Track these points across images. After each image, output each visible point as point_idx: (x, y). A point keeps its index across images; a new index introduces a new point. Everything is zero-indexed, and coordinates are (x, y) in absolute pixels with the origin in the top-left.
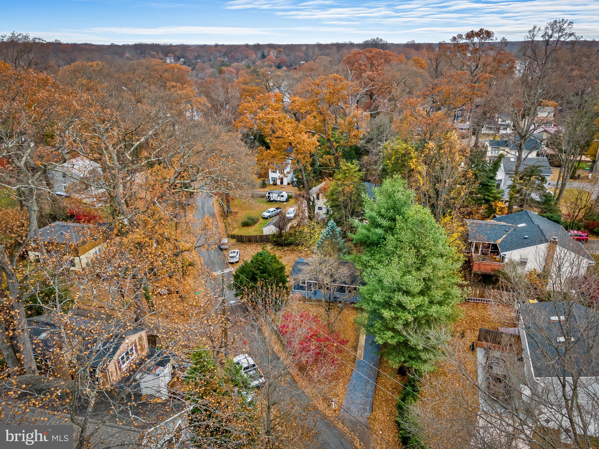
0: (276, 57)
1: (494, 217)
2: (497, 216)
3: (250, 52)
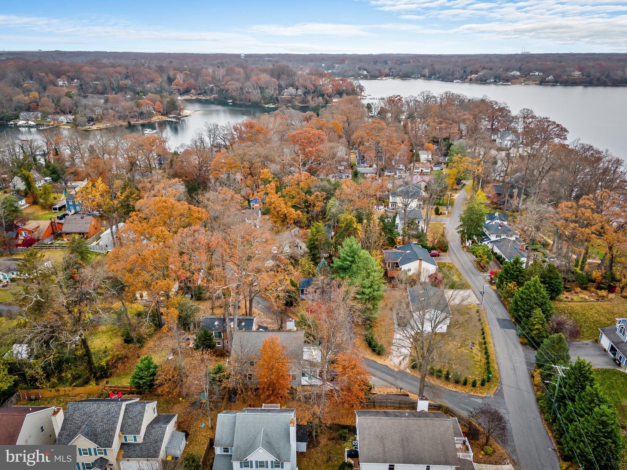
0: (184, 81)
1: (396, 247)
2: (398, 247)
3: (155, 75)
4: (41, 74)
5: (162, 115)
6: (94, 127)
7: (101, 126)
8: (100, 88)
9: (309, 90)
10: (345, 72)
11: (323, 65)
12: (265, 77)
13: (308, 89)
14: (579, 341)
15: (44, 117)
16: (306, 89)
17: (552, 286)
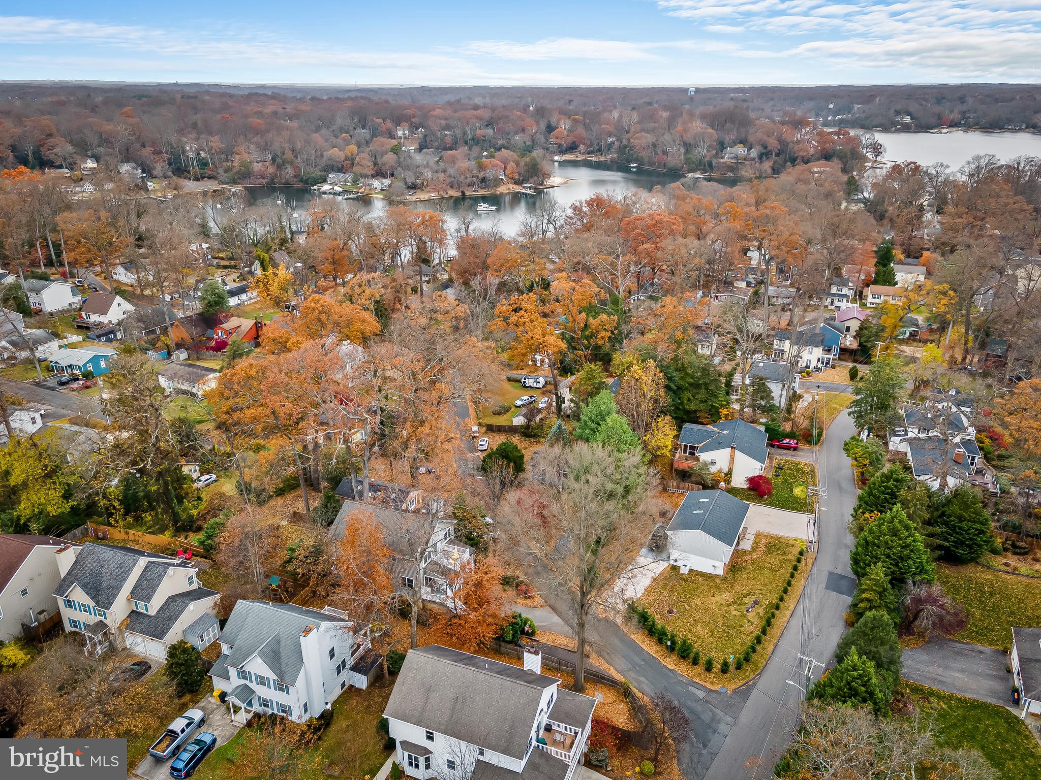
0: (569, 131)
2: (721, 422)
3: (529, 121)
4: (377, 120)
5: (515, 183)
6: (413, 198)
7: (424, 196)
8: (448, 140)
9: (771, 151)
10: (867, 118)
11: (831, 106)
12: (698, 126)
13: (769, 148)
14: (969, 644)
15: (355, 181)
16: (766, 148)
17: (962, 534)
